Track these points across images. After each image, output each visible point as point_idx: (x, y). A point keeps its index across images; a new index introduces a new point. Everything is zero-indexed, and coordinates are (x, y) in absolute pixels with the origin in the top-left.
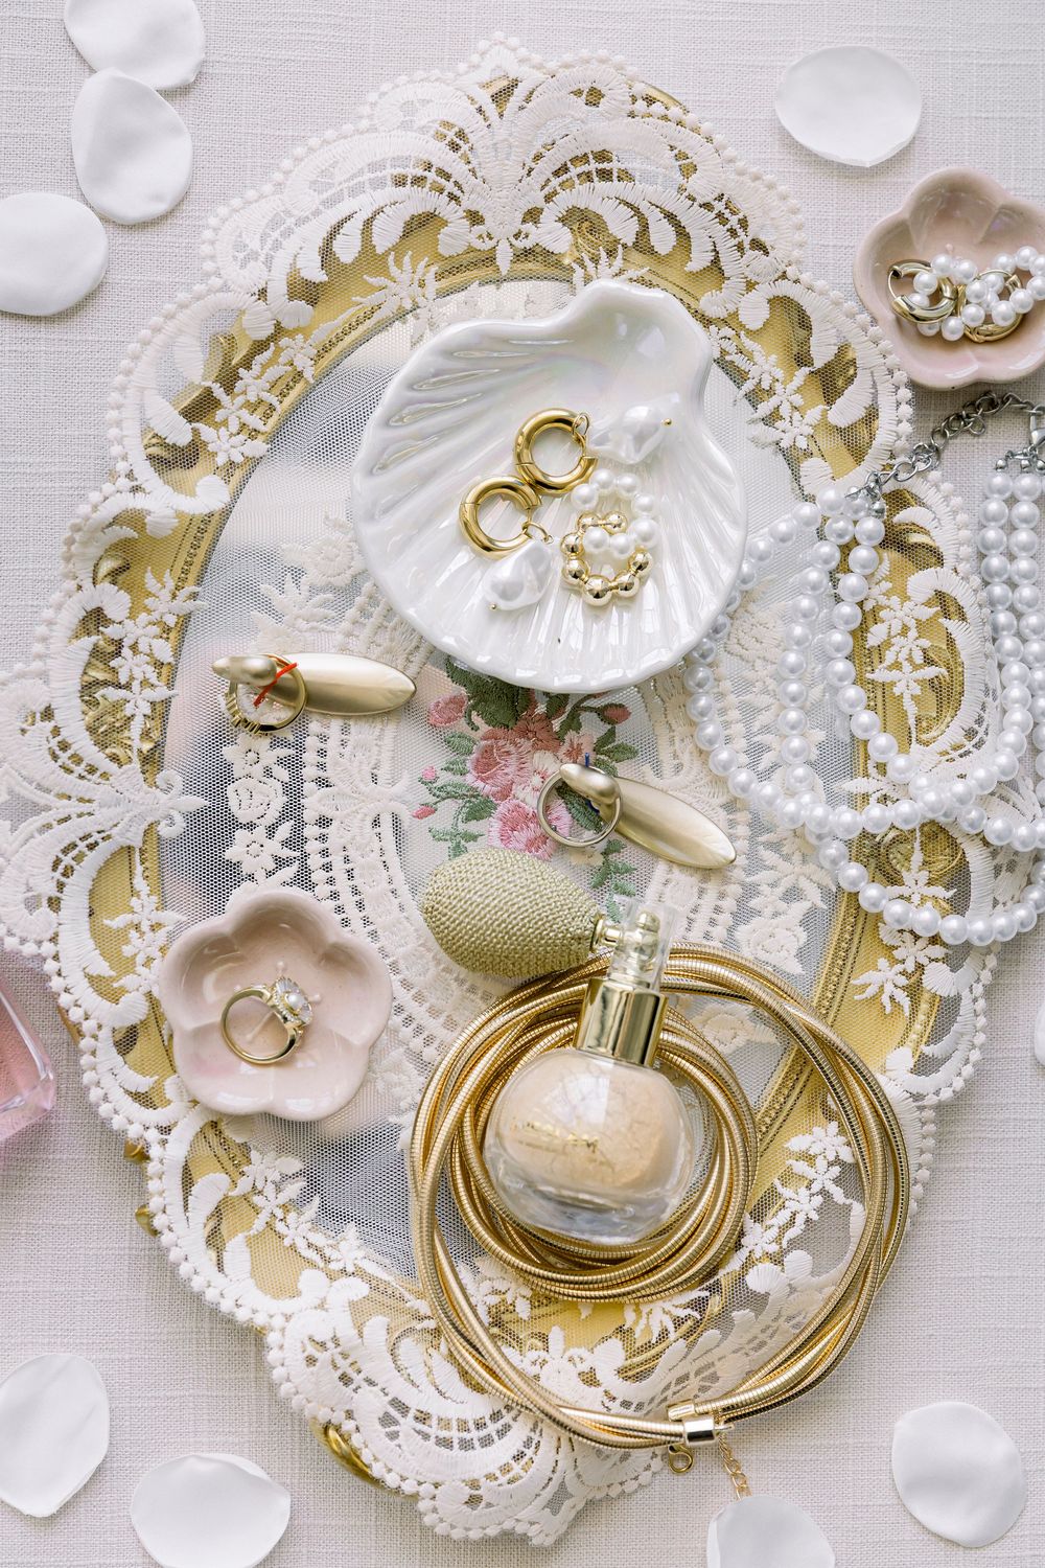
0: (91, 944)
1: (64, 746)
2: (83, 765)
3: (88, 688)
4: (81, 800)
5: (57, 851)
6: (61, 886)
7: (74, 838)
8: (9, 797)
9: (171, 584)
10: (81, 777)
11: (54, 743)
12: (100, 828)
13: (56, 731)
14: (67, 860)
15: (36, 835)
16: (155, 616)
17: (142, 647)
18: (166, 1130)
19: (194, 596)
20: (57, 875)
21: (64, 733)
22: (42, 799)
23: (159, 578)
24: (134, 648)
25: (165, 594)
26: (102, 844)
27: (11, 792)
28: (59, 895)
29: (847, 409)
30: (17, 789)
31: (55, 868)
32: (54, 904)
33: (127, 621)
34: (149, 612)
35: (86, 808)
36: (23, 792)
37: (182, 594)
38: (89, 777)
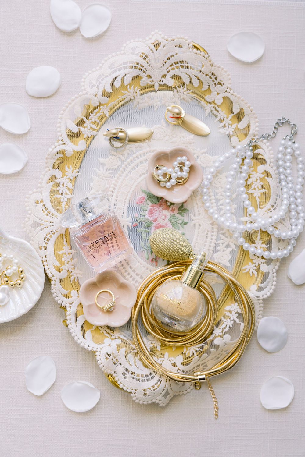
0: (55, 258)
1: (46, 209)
2: (51, 214)
4: (51, 222)
5: (45, 235)
6: (46, 244)
7: (49, 231)
8: (33, 222)
9: (72, 169)
10: (50, 217)
11: (43, 208)
12: (55, 229)
13: (44, 205)
14: (48, 237)
15: (40, 231)
16: (68, 177)
17: (65, 185)
19: (78, 172)
20: (46, 241)
21: (46, 206)
22: (41, 222)
23: (69, 167)
24: (63, 185)
25: (70, 172)
26: (56, 233)
27: (34, 221)
28: (46, 246)
29: (243, 124)
30: (35, 220)
31: (45, 239)
32: (45, 248)
33: (61, 178)
34: (66, 176)
35: (52, 224)
36: (36, 221)
37: (75, 171)
38: (53, 217)
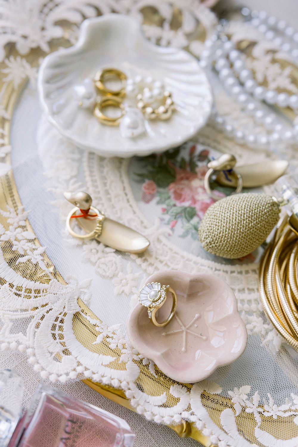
0: (96, 355)
1: (19, 289)
2: (33, 292)
3: (11, 262)
4: (43, 306)
5: (50, 332)
6: (63, 344)
7: (52, 322)
8: (12, 323)
9: (12, 210)
10: (36, 297)
11: (14, 290)
12: (59, 312)
13: (11, 285)
14: (57, 332)
15: (36, 330)
16: (16, 225)
17: (19, 237)
18: (189, 408)
19: (24, 210)
20: (58, 340)
21: (15, 284)
22: (27, 315)
23: (5, 210)
24: (16, 240)
25: (13, 215)
26: (65, 318)
27: (11, 320)
28: (65, 348)
30: (14, 317)
31: (55, 339)
32: (66, 352)
33: (6, 232)
34: (12, 225)
35: (47, 308)
36: (17, 317)
37: (19, 211)
38: (39, 295)
